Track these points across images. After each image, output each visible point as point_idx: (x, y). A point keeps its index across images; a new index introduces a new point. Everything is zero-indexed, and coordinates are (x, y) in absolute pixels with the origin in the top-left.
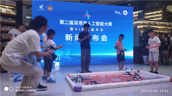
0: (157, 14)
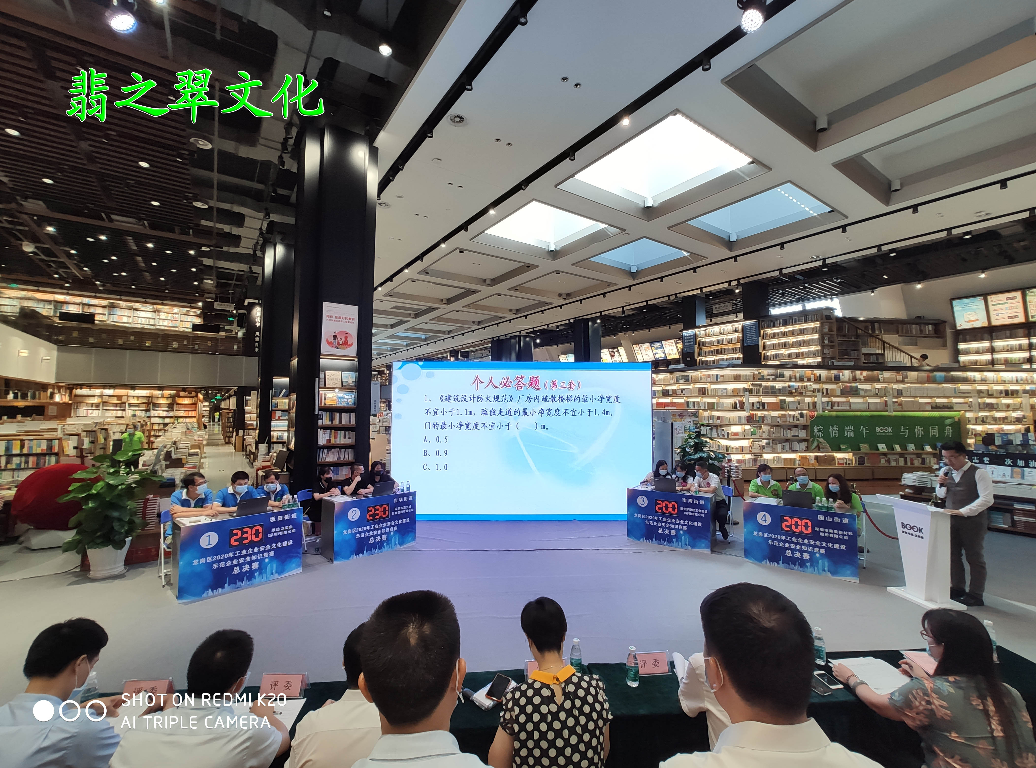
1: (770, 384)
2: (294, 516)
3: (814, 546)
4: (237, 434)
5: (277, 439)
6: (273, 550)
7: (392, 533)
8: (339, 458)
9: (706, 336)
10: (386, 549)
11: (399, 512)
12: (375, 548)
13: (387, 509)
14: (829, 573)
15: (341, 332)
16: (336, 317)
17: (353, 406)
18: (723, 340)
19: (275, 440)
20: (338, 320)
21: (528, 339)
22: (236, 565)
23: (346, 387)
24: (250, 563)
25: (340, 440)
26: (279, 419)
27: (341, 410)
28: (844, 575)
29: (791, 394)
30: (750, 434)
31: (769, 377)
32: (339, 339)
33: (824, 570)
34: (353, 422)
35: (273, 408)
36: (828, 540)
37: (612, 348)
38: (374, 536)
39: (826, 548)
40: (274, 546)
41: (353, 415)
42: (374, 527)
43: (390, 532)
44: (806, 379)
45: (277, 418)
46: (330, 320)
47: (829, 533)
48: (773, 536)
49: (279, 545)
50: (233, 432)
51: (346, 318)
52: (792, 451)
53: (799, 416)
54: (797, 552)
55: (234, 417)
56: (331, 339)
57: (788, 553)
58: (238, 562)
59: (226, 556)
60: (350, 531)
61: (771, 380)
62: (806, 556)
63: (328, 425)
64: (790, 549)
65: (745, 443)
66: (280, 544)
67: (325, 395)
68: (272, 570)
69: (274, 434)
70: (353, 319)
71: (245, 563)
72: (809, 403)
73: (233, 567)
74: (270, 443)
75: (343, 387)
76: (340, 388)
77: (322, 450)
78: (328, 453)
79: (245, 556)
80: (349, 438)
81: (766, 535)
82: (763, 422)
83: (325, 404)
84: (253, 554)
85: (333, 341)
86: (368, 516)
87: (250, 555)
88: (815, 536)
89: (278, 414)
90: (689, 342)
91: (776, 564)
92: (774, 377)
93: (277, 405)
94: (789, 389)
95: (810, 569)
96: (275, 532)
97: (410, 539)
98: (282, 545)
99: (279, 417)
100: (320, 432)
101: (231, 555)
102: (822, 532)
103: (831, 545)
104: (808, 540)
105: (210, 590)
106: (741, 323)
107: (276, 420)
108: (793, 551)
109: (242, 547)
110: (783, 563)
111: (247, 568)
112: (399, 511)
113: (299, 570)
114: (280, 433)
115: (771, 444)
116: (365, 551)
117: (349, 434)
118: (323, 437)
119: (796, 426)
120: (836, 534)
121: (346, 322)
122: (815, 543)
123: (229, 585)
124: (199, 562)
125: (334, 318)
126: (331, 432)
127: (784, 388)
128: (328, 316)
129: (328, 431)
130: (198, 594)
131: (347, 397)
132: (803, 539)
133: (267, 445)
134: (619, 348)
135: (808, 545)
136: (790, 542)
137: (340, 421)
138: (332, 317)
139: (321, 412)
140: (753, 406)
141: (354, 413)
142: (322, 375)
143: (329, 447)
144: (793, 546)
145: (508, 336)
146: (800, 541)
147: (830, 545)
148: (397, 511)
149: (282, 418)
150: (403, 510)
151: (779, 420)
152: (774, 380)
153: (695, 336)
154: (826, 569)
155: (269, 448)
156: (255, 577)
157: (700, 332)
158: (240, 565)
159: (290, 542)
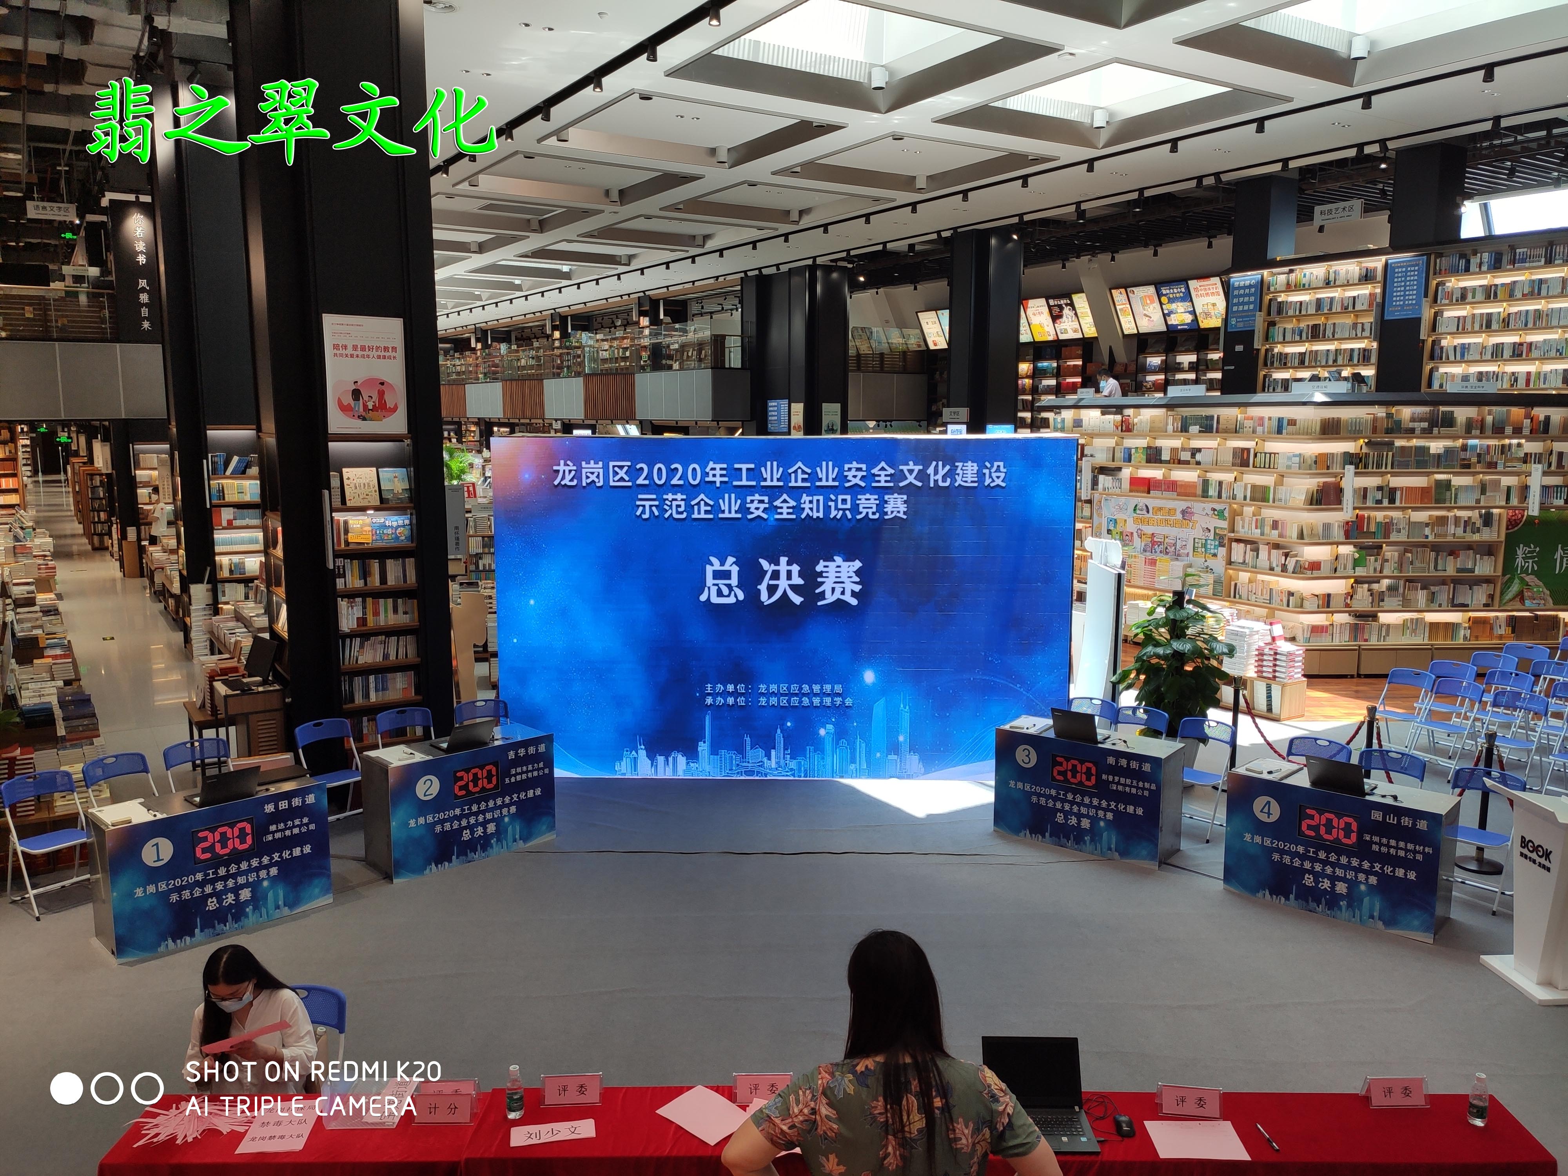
0: (1536, 290)
1: (1415, 442)
2: (311, 799)
3: (1359, 870)
4: (124, 536)
5: (231, 571)
6: (276, 864)
7: (506, 819)
8: (386, 656)
9: (1290, 288)
10: (496, 850)
11: (519, 778)
12: (474, 851)
13: (494, 772)
14: (1381, 923)
15: (370, 382)
16: (355, 348)
17: (409, 544)
18: (1332, 299)
19: (225, 574)
20: (360, 353)
21: (835, 275)
22: (211, 895)
23: (391, 504)
24: (236, 890)
25: (386, 617)
26: (230, 526)
27: (383, 554)
28: (1408, 927)
29: (1466, 466)
30: (1350, 565)
31: (1411, 425)
32: (366, 398)
33: (1372, 917)
34: (412, 577)
35: (215, 501)
36: (1386, 859)
37: (1054, 297)
38: (471, 828)
39: (1381, 876)
40: (276, 856)
41: (410, 562)
42: (470, 809)
43: (502, 817)
44: (1509, 430)
45: (224, 523)
46: (341, 355)
47: (1388, 846)
48: (1281, 845)
49: (286, 854)
50: (109, 521)
51: (377, 348)
52: (1454, 605)
53: (1479, 523)
54: (1326, 880)
55: (109, 489)
56: (348, 400)
57: (1309, 880)
58: (214, 889)
59: (191, 879)
60: (421, 820)
61: (1418, 432)
62: (1341, 888)
63: (357, 589)
64: (1311, 872)
65: (1337, 587)
66: (288, 852)
67: (346, 522)
68: (276, 901)
69: (224, 561)
70: (394, 349)
71: (226, 890)
72: (1509, 489)
73: (205, 897)
74: (215, 582)
75: (384, 504)
76: (376, 509)
77: (348, 641)
78: (362, 646)
79: (225, 878)
80: (405, 613)
81: (1268, 842)
82: (1387, 535)
83: (347, 543)
84: (240, 873)
85: (352, 403)
86: (457, 788)
87: (234, 876)
88: (1362, 850)
89: (227, 514)
90: (1243, 304)
91: (1283, 899)
92: (1425, 425)
93: (221, 492)
94: (1462, 455)
95: (1345, 914)
96: (276, 832)
97: (544, 827)
98: (291, 854)
99: (230, 522)
100: (343, 604)
101: (199, 876)
102: (1376, 843)
103: (1390, 869)
104: (1349, 857)
105: (170, 941)
106: (1383, 258)
107: (224, 528)
108: (1317, 876)
109: (217, 862)
110: (1296, 899)
111: (230, 898)
112: (519, 775)
113: (328, 899)
114: (236, 559)
115: (1401, 590)
116: (454, 857)
117: (405, 603)
118: (348, 614)
119: (1469, 546)
120: (1401, 848)
121: (379, 357)
122: (1360, 865)
123: (202, 931)
124: (145, 891)
125: (350, 351)
126: (364, 602)
127: (1448, 451)
128: (336, 347)
129: (359, 600)
130: (151, 949)
131: (395, 524)
132: (1339, 855)
133: (209, 586)
134: (1075, 297)
135: (1348, 867)
136: (1314, 860)
137: (383, 579)
138: (346, 347)
139: (340, 562)
140: (1365, 497)
141: (412, 560)
142: (335, 482)
143: (364, 634)
144: (1318, 867)
145: (784, 268)
146: (1333, 858)
147: (1388, 870)
148: (515, 775)
149: (237, 523)
150: (527, 772)
151: (1427, 531)
152: (1427, 433)
153: (1262, 286)
154: (1376, 914)
155: (214, 592)
156: (246, 916)
157: (1277, 277)
158: (218, 895)
159: (307, 849)
